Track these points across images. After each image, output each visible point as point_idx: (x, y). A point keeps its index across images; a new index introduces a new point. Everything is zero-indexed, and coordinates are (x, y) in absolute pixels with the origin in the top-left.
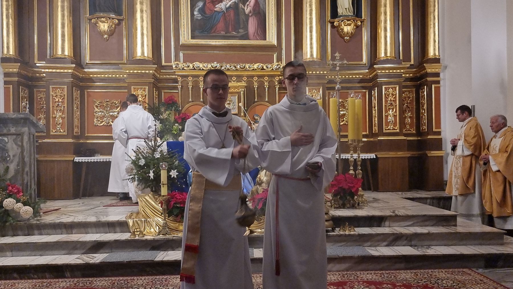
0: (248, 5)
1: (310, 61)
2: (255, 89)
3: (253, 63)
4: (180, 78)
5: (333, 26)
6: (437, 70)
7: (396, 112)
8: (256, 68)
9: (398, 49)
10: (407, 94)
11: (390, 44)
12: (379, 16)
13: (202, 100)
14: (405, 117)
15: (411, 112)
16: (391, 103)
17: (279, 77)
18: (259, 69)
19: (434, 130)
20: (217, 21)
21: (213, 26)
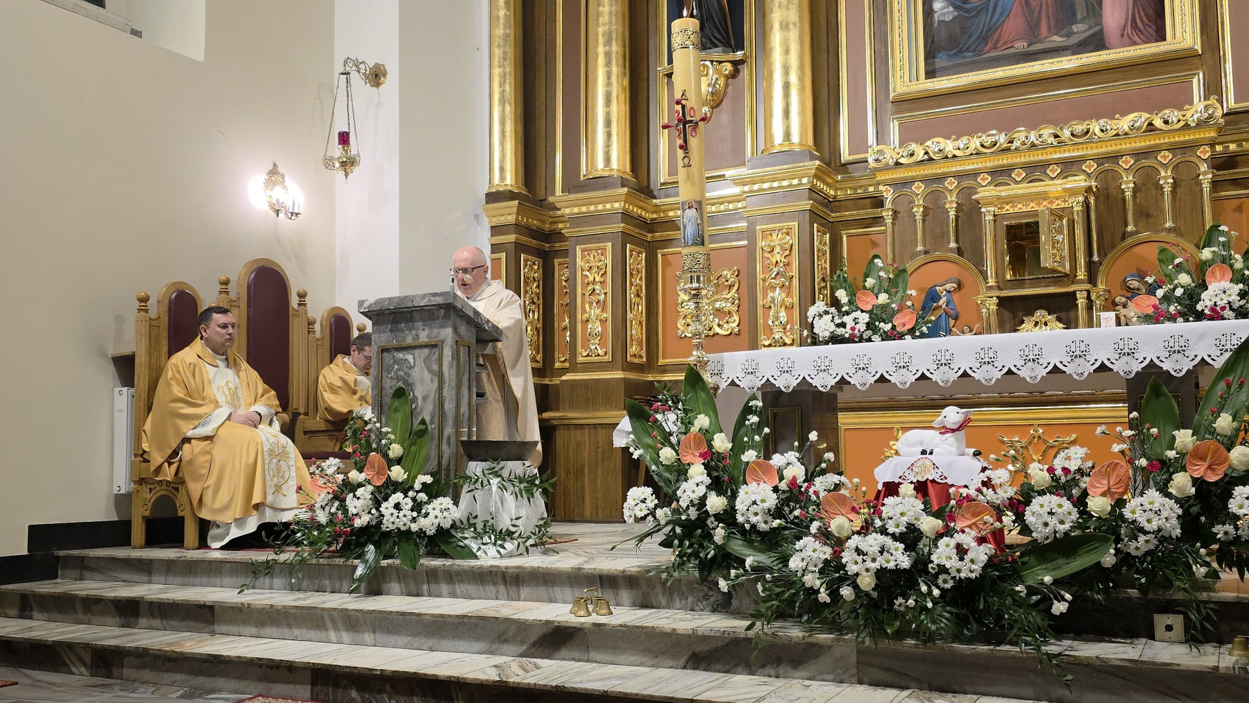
2: (1127, 194)
3: (1117, 116)
4: (887, 191)
8: (1126, 128)
13: (953, 245)
17: (1212, 145)
18: (1138, 129)
20: (1001, 15)
21: (989, 30)
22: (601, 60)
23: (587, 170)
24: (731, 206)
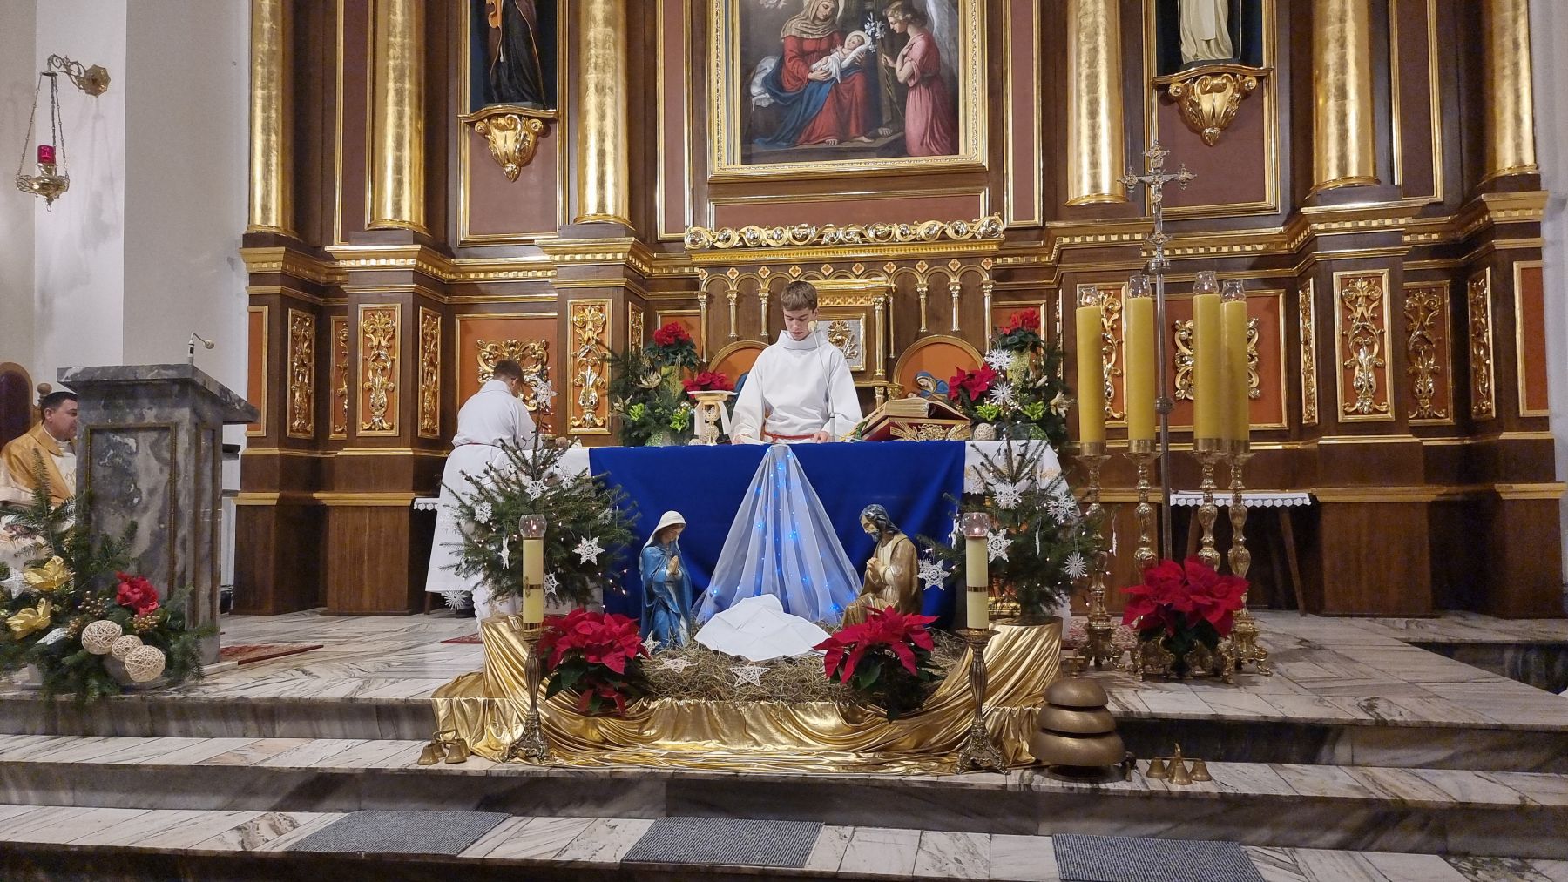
0: (905, 56)
1: (1089, 205)
3: (916, 221)
4: (703, 274)
5: (1166, 99)
6: (1528, 213)
7: (1381, 355)
8: (923, 236)
9: (1386, 156)
10: (1420, 298)
12: (1321, 53)
13: (764, 333)
14: (1416, 373)
15: (1436, 355)
16: (1364, 327)
17: (994, 258)
18: (933, 236)
19: (1523, 411)
20: (815, 108)
21: (802, 123)
22: (391, 97)
23: (372, 219)
24: (540, 274)
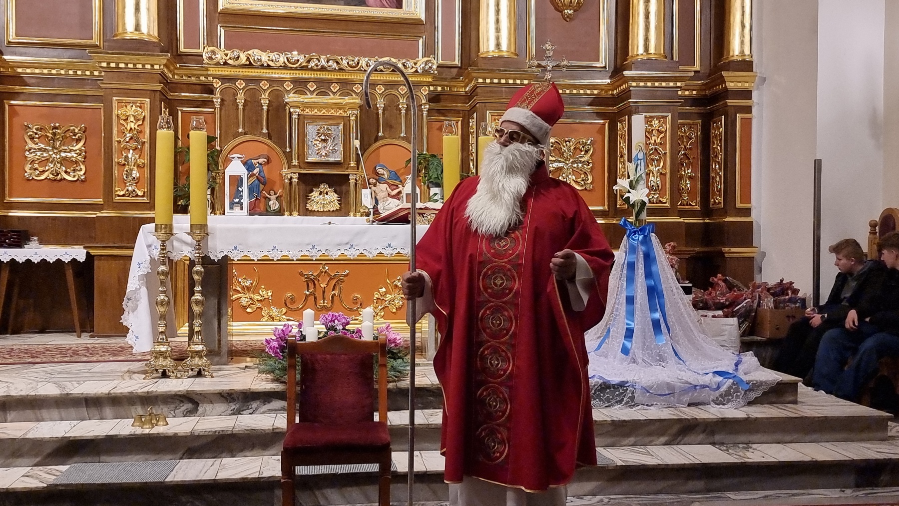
1: (494, 58)
2: (380, 111)
4: (217, 83)
6: (747, 85)
7: (664, 167)
10: (685, 130)
11: (656, 28)
13: (265, 131)
14: (681, 177)
15: (692, 167)
16: (656, 149)
17: (428, 86)
19: (738, 204)
